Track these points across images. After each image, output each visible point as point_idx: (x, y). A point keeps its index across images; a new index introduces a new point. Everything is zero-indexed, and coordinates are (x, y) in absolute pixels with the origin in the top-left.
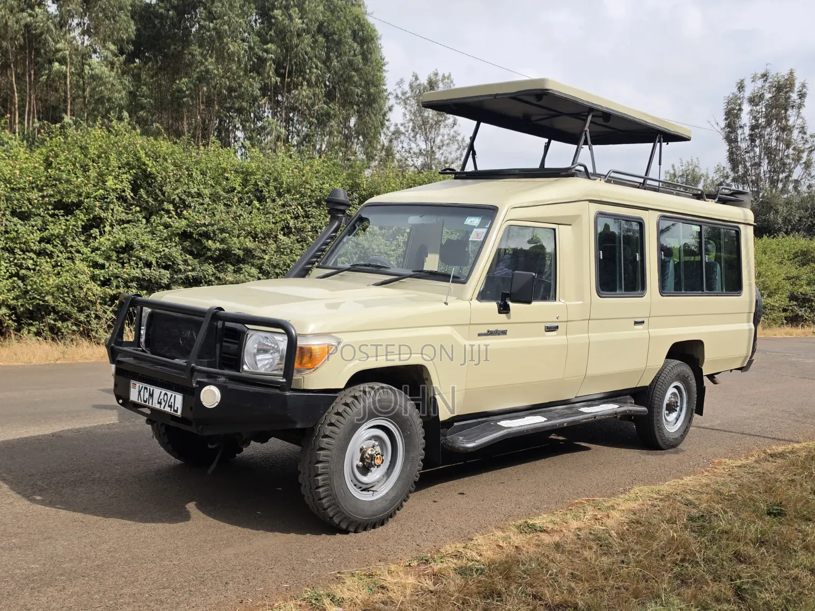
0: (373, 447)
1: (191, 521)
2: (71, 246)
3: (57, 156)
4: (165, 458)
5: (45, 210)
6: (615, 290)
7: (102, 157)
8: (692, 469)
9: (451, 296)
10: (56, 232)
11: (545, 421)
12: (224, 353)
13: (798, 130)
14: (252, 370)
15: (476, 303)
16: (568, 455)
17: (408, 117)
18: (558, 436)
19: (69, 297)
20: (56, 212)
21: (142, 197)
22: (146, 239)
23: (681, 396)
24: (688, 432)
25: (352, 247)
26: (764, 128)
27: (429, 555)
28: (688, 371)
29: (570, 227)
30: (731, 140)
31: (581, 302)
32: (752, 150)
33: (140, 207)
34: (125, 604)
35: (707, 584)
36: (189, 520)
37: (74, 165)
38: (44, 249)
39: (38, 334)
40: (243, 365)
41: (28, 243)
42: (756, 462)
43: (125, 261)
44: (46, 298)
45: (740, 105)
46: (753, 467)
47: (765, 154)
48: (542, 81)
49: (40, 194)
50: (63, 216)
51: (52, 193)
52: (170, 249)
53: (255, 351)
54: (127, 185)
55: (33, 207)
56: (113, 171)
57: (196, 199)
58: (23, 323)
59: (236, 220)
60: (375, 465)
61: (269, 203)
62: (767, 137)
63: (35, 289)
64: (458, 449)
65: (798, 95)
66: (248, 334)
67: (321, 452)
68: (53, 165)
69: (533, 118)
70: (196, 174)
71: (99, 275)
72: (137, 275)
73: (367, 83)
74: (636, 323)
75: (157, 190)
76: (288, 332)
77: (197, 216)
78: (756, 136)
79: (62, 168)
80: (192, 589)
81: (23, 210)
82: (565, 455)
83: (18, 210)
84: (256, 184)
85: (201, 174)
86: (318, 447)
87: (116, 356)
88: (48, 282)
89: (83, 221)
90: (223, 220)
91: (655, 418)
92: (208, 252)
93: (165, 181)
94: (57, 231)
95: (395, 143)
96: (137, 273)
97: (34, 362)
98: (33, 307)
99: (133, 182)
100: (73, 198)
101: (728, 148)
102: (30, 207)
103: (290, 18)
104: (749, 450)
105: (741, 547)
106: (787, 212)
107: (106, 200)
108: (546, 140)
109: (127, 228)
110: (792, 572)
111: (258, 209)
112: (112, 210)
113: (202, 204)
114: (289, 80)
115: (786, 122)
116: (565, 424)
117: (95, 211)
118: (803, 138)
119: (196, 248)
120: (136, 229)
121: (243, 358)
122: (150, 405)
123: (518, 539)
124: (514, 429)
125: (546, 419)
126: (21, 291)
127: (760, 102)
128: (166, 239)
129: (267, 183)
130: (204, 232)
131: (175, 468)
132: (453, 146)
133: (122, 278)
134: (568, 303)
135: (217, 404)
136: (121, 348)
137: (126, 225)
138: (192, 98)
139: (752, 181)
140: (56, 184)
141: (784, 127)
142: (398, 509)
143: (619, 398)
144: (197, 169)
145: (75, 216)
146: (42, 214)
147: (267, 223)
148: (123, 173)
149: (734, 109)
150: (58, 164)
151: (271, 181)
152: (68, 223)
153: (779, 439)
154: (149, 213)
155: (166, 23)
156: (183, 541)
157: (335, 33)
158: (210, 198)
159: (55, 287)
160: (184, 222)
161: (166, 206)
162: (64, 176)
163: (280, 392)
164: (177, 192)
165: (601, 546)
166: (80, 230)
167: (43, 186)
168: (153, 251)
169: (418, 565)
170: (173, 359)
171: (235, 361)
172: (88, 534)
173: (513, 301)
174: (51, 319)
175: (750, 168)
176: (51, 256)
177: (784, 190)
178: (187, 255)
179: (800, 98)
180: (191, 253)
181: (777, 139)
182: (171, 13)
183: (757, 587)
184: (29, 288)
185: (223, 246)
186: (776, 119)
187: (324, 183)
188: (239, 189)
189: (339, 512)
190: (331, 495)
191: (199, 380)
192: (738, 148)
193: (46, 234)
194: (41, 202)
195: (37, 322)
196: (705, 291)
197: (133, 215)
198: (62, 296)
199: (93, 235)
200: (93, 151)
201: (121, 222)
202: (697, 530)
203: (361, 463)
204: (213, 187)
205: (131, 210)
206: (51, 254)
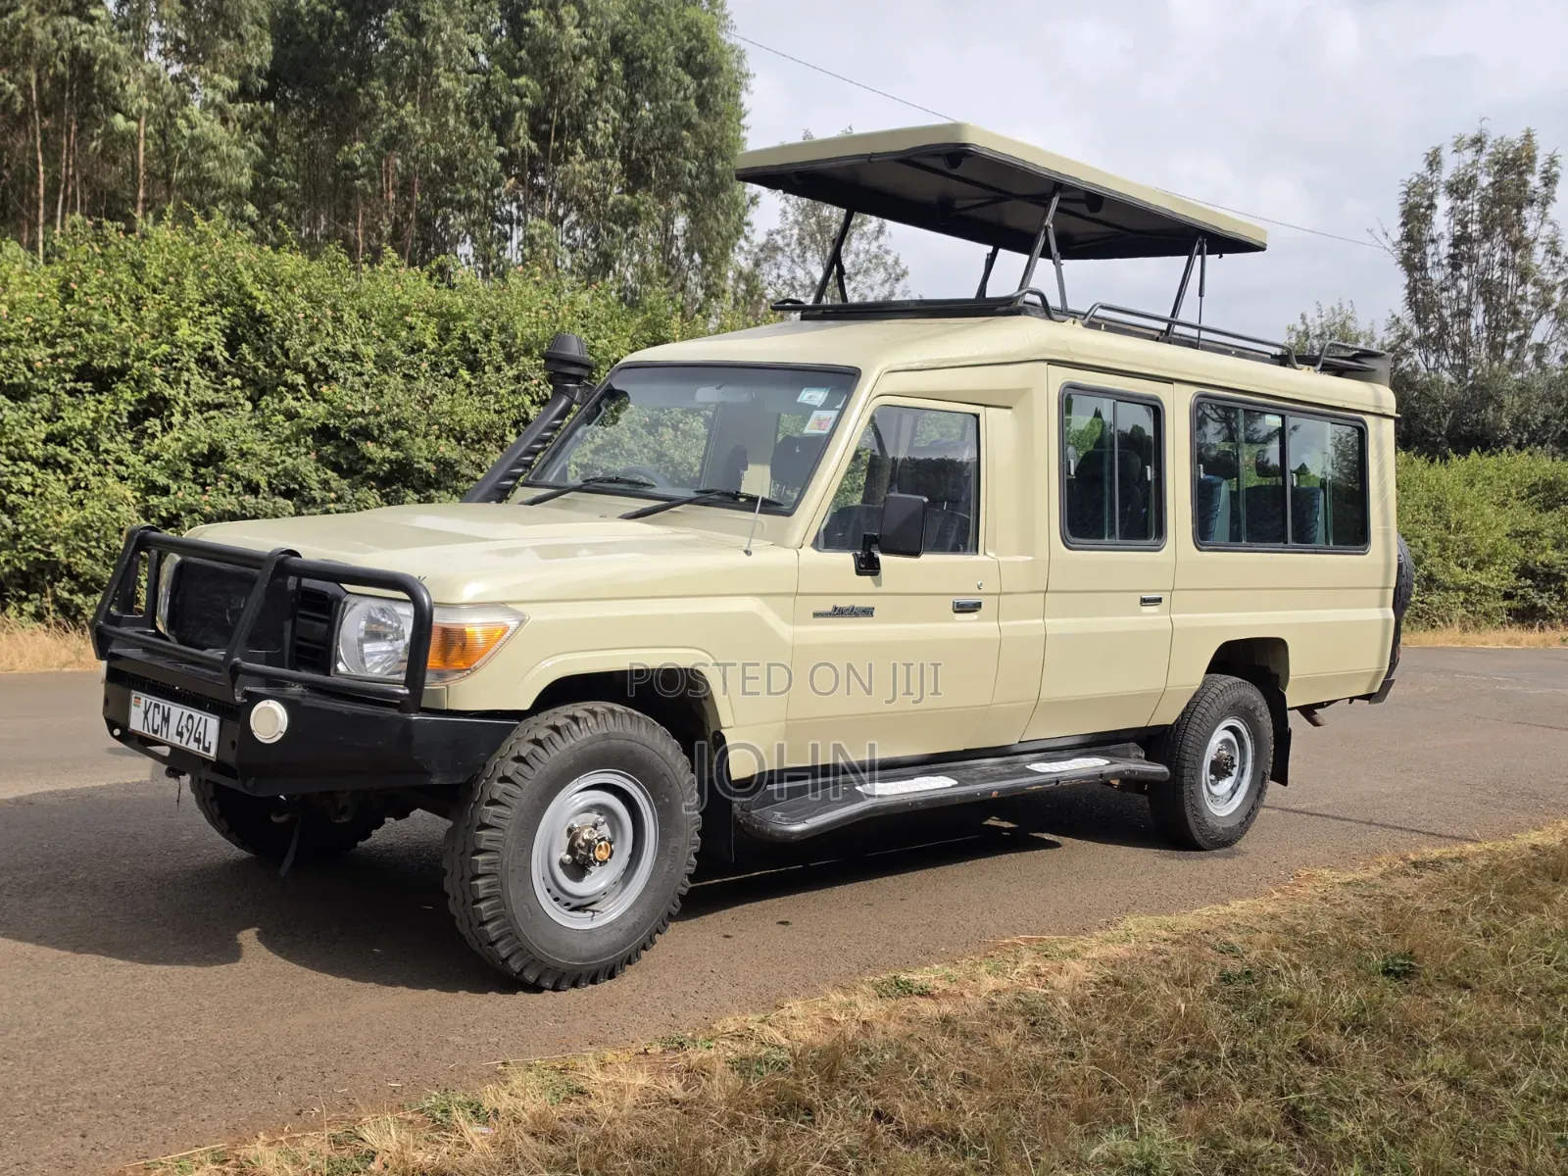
0: (595, 827)
1: (240, 964)
2: (107, 451)
3: (84, 279)
4: (218, 847)
5: (58, 382)
6: (1102, 537)
7: (169, 283)
8: (1252, 887)
9: (758, 538)
10: (76, 424)
11: (953, 786)
12: (301, 639)
13: (1545, 247)
14: (354, 673)
15: (810, 554)
16: (1013, 855)
17: (791, 218)
18: (1003, 820)
19: (99, 547)
20: (80, 385)
21: (245, 360)
22: (252, 441)
23: (1242, 747)
24: (1255, 816)
25: (650, 459)
26: (1480, 242)
27: (690, 1034)
28: (1255, 698)
29: (1009, 412)
30: (1413, 263)
31: (1030, 558)
32: (1454, 284)
33: (242, 378)
34: (73, 1111)
35: (1233, 1103)
36: (236, 961)
37: (118, 297)
38: (55, 456)
39: (39, 616)
40: (336, 663)
41: (23, 443)
42: (1382, 876)
43: (208, 481)
44: (53, 549)
45: (1431, 197)
46: (1375, 886)
47: (1480, 293)
48: (957, 127)
49: (50, 351)
50: (90, 393)
51: (72, 349)
52: (295, 459)
53: (362, 635)
54: (215, 337)
55: (35, 375)
56: (189, 309)
57: (348, 365)
58: (8, 596)
59: (426, 408)
60: (595, 859)
61: (489, 372)
62: (1482, 261)
63: (34, 531)
64: (770, 835)
65: (1542, 178)
66: (346, 603)
67: (484, 833)
68: (76, 297)
69: (958, 204)
70: (350, 317)
71: (157, 506)
72: (229, 507)
73: (710, 153)
74: (1144, 601)
75: (274, 347)
76: (415, 600)
77: (349, 398)
78: (1463, 259)
79: (92, 302)
80: (211, 1087)
81: (15, 380)
82: (1005, 857)
83: (6, 382)
84: (464, 337)
85: (361, 317)
86: (479, 823)
87: (108, 644)
88: (57, 518)
89: (131, 404)
90: (398, 406)
91: (1186, 789)
92: (369, 466)
93: (290, 329)
94: (79, 422)
95: (765, 267)
96: (229, 503)
97: (20, 668)
98: (27, 565)
99: (228, 331)
100: (111, 361)
101: (1407, 282)
102: (29, 375)
103: (559, 23)
104: (1378, 853)
105: (1316, 1035)
106: (1521, 406)
107: (174, 364)
108: (989, 249)
109: (214, 418)
110: (1412, 1083)
111: (468, 385)
112: (188, 383)
113: (361, 374)
114: (557, 144)
115: (1520, 232)
116: (995, 794)
117: (154, 385)
118: (1553, 263)
119: (346, 458)
120: (232, 421)
121: (337, 649)
122: (164, 737)
123: (869, 1008)
124: (886, 800)
125: (956, 782)
126: (8, 534)
127: (1468, 192)
128: (288, 439)
129: (487, 336)
130: (361, 427)
131: (236, 866)
132: (875, 274)
133: (201, 514)
134: (1001, 559)
135: (280, 736)
136: (115, 629)
137: (212, 413)
138: (372, 179)
139: (1454, 346)
140: (81, 333)
141: (1516, 241)
142: (645, 948)
143: (1112, 747)
144: (352, 307)
145: (115, 394)
146: (52, 390)
147: (484, 412)
148: (210, 314)
149: (1420, 206)
150: (86, 294)
151: (495, 331)
152: (100, 407)
153: (1440, 836)
154: (258, 389)
155: (330, 32)
156: (215, 998)
157: (643, 56)
158: (375, 363)
159: (72, 527)
160: (322, 408)
161: (290, 376)
162: (96, 317)
163: (399, 714)
164: (311, 350)
165: (1034, 1024)
166: (126, 420)
167: (55, 336)
168: (263, 463)
169: (663, 1052)
170: (203, 649)
171: (320, 654)
172: (35, 983)
173: (885, 551)
174: (63, 589)
175: (1449, 320)
176: (67, 468)
177: (1516, 365)
178: (329, 472)
179: (1546, 185)
180: (336, 467)
181: (1503, 264)
182: (339, 13)
183: (1335, 1110)
184: (22, 528)
185: (396, 453)
186: (1501, 225)
187: (598, 337)
188: (432, 346)
189: (520, 950)
190: (502, 914)
191: (248, 688)
192: (1427, 281)
193: (58, 426)
194: (49, 365)
195: (37, 595)
196: (1290, 543)
197: (227, 393)
198: (85, 545)
199: (150, 431)
200: (153, 271)
201: (204, 407)
202: (1233, 999)
203: (568, 857)
204: (382, 341)
205: (224, 383)
206: (66, 465)
